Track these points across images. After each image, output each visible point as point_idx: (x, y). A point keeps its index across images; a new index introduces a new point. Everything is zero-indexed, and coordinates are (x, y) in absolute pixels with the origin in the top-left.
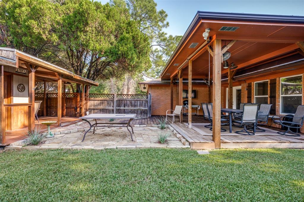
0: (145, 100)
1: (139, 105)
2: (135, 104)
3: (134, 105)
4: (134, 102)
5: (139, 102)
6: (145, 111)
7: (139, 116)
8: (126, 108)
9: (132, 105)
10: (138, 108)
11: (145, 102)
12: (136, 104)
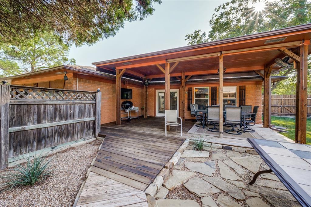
0: (89, 102)
1: (77, 114)
2: (69, 111)
3: (67, 115)
4: (67, 107)
5: (77, 107)
6: (89, 123)
7: (79, 136)
8: (45, 124)
9: (60, 116)
10: (76, 120)
11: (90, 105)
12: (72, 112)
